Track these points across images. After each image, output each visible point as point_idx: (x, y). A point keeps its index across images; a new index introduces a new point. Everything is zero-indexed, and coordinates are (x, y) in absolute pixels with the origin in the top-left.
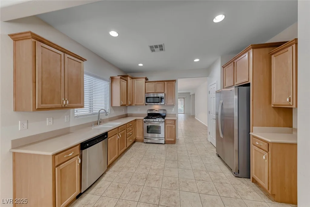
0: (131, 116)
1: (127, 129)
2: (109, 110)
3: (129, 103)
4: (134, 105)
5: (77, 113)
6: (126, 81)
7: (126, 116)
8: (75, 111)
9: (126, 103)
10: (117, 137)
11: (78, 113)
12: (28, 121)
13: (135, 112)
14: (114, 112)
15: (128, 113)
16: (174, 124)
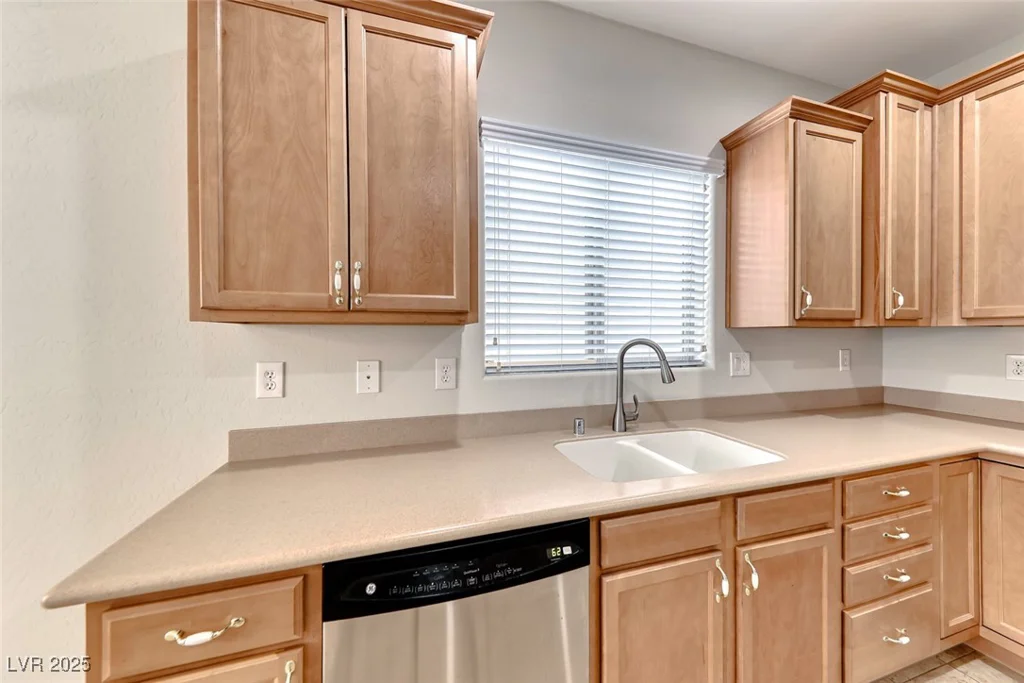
0: (925, 407)
1: (854, 527)
2: (710, 351)
3: (894, 301)
4: (956, 321)
5: (494, 352)
6: (857, 136)
7: (872, 403)
8: (489, 342)
9: (855, 306)
10: (718, 584)
11: (503, 352)
12: (284, 364)
13: (961, 384)
14: (746, 364)
15: (884, 385)
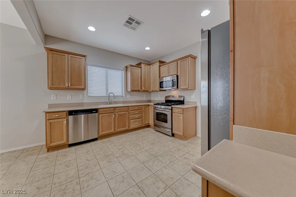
2: (124, 95)
3: (143, 89)
4: (151, 91)
5: (90, 94)
6: (140, 69)
9: (140, 89)
10: (113, 116)
12: (56, 95)
16: (182, 114)
